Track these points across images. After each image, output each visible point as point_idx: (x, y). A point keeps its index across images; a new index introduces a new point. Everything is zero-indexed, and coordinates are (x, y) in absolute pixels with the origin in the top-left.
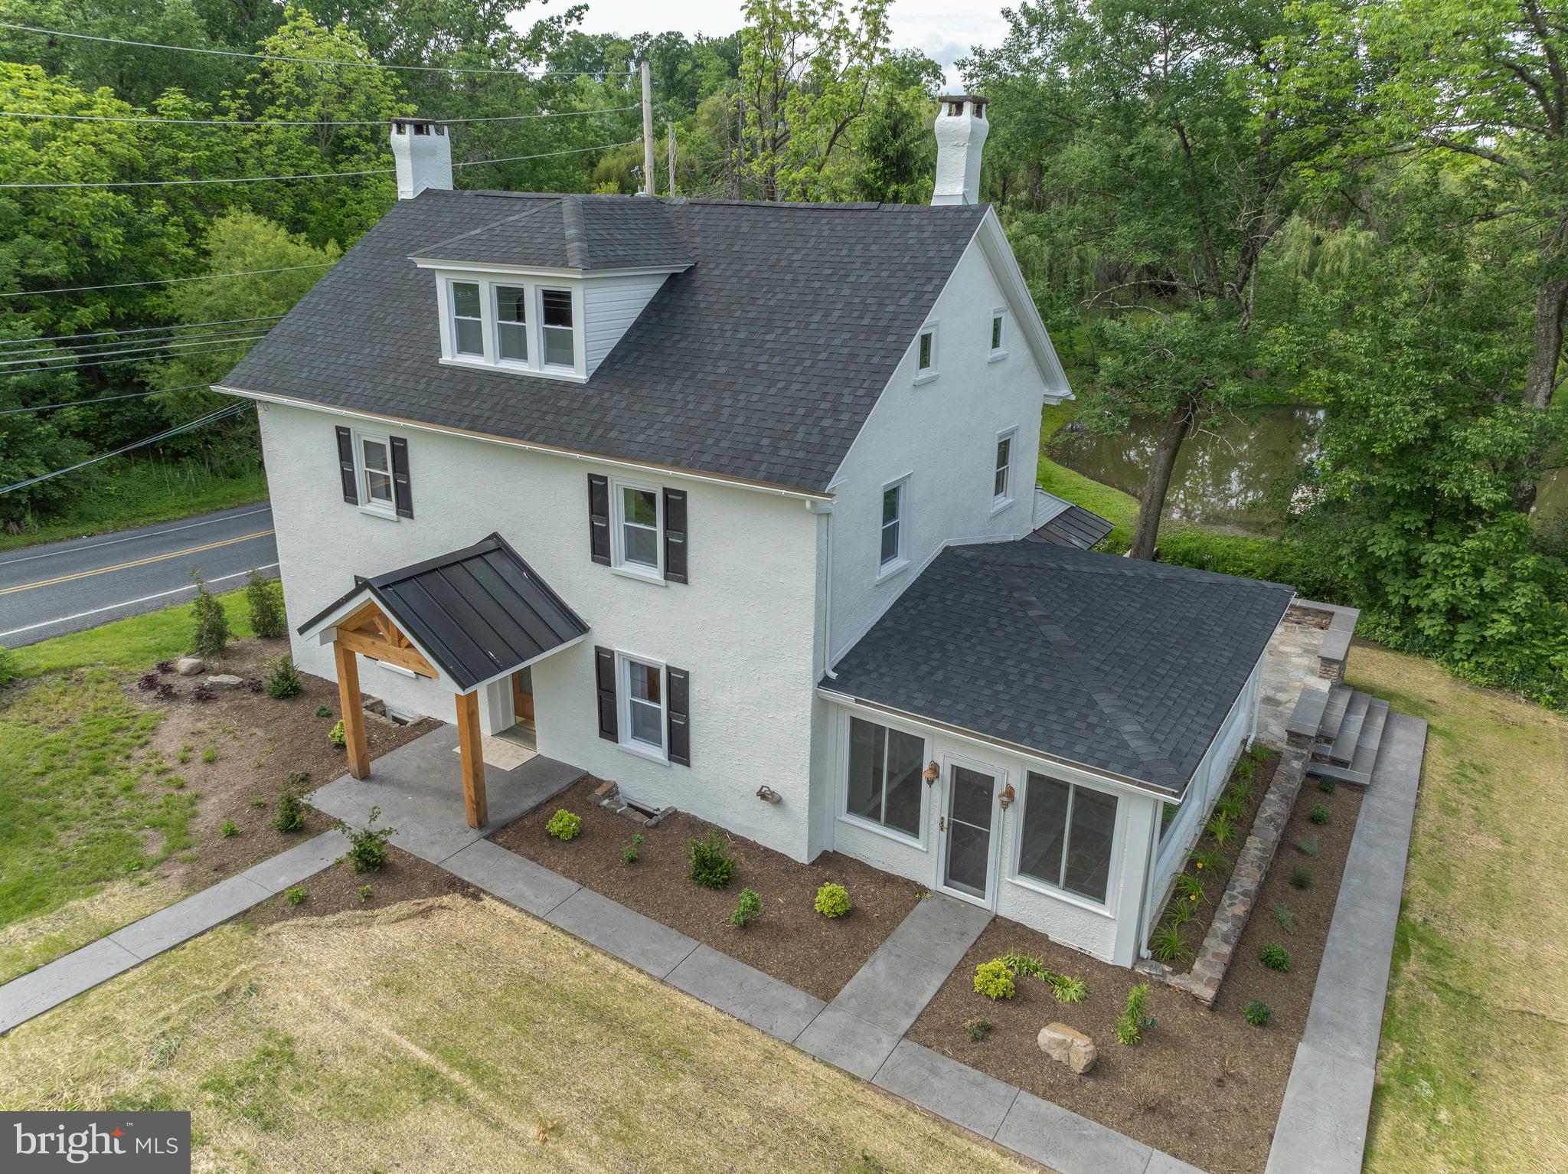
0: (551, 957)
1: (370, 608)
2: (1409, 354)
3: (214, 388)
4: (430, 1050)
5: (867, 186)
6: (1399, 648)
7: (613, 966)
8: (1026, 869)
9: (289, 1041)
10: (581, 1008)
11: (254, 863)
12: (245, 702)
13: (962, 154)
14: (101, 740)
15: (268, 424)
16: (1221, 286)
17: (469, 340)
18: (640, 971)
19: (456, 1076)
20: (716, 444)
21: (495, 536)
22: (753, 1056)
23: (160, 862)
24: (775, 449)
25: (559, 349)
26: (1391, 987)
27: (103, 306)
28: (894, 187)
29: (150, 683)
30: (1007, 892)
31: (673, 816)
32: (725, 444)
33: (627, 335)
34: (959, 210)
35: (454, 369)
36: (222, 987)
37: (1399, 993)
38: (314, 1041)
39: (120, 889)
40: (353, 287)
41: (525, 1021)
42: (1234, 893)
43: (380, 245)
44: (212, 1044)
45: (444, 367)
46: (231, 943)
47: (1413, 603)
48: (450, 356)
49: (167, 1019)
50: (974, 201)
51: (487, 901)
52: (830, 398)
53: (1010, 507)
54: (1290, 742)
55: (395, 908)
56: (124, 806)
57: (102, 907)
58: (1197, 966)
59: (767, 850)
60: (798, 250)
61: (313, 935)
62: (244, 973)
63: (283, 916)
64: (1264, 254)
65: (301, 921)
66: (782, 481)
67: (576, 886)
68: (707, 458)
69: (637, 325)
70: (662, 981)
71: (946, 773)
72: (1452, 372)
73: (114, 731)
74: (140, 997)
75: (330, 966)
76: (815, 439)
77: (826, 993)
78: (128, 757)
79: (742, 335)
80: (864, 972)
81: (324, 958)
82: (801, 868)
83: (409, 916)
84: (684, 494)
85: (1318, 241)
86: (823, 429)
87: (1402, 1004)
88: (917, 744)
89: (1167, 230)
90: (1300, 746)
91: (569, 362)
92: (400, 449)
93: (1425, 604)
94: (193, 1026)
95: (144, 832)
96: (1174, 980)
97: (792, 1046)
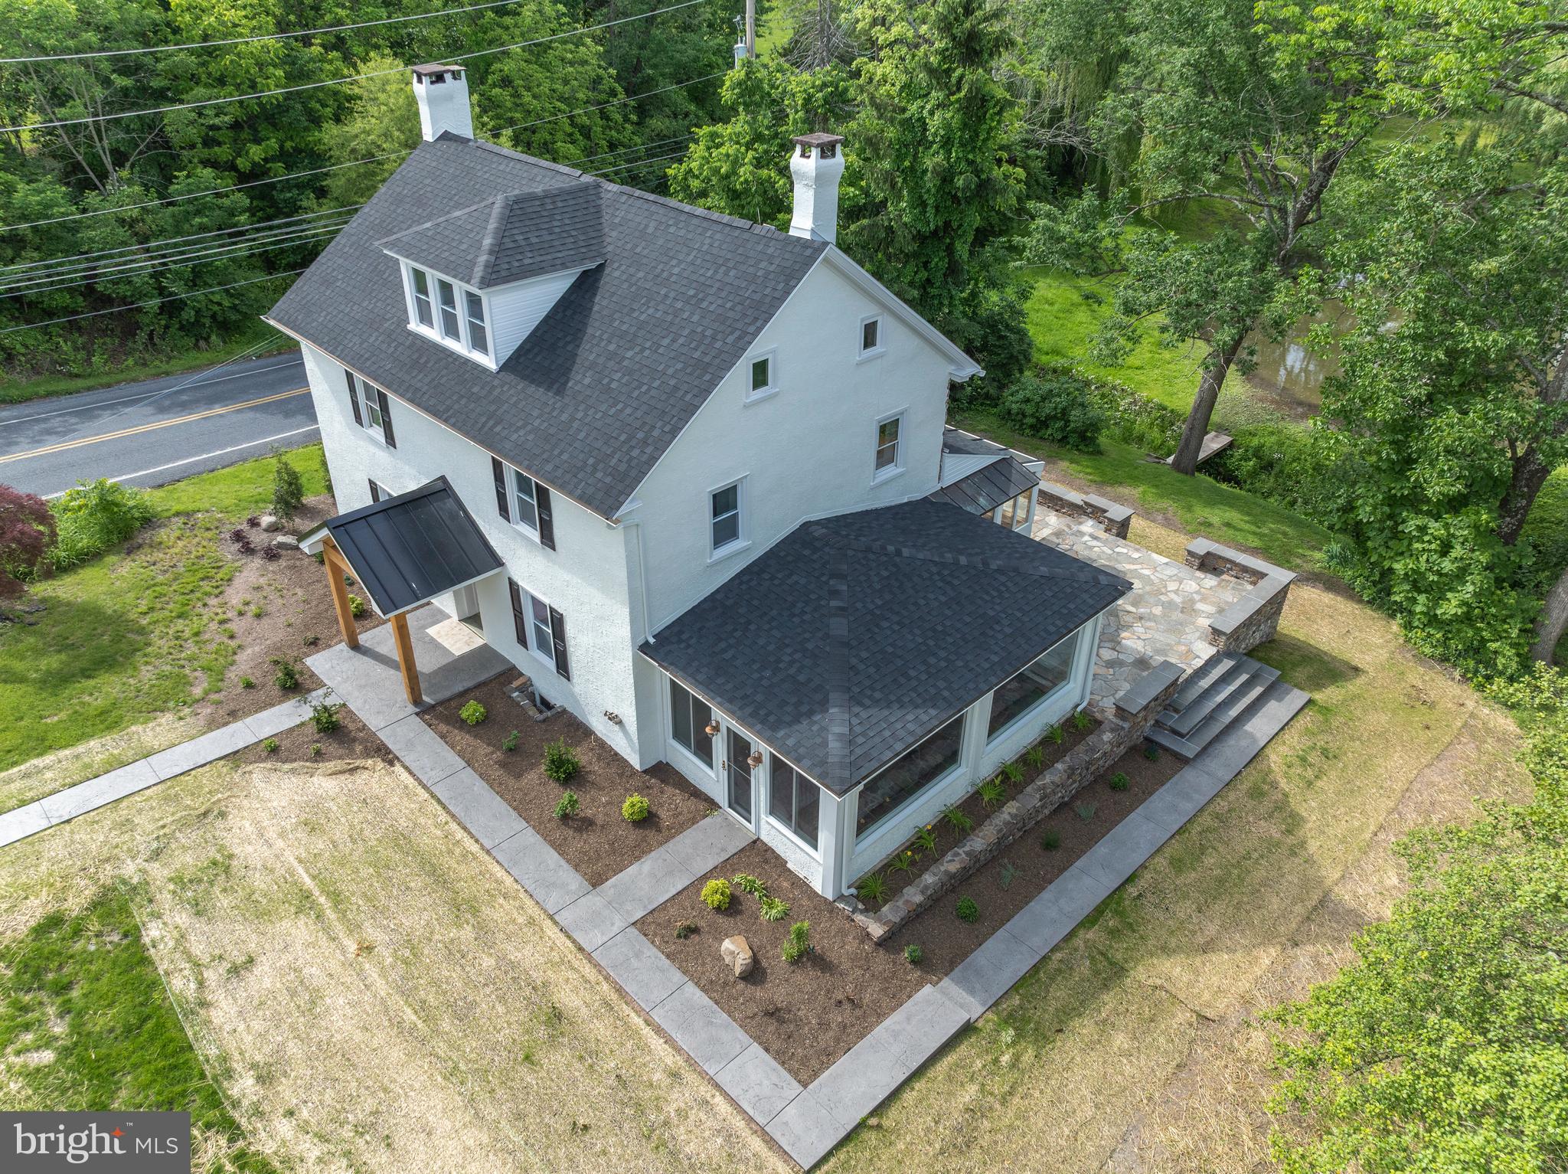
0: (422, 820)
1: (330, 539)
4: (314, 878)
7: (460, 834)
8: (774, 811)
9: (231, 856)
10: (424, 862)
11: (256, 712)
12: (298, 563)
13: (809, 193)
14: (190, 587)
17: (425, 312)
18: (477, 841)
19: (322, 900)
20: (560, 454)
21: (443, 478)
22: (520, 920)
23: (198, 701)
24: (594, 470)
26: (1055, 949)
27: (273, 143)
29: (238, 536)
30: (764, 825)
31: (563, 713)
32: (565, 457)
33: (537, 328)
34: (808, 241)
35: (418, 337)
36: (202, 810)
37: (1058, 955)
38: (246, 858)
39: (167, 718)
40: (371, 233)
41: (381, 866)
42: (961, 851)
43: (399, 190)
44: (185, 849)
45: (410, 333)
46: (219, 776)
48: (415, 324)
49: (163, 827)
51: (398, 768)
52: (647, 428)
54: (1115, 715)
55: (332, 764)
56: (191, 648)
57: (150, 734)
58: (885, 909)
59: (616, 754)
60: (679, 262)
61: (274, 777)
62: (219, 800)
63: (260, 760)
65: (269, 765)
66: (589, 502)
67: (464, 764)
69: (547, 319)
70: (488, 852)
71: (723, 730)
73: (202, 579)
74: (152, 808)
75: (275, 804)
76: (623, 467)
77: (596, 881)
78: (205, 605)
79: (612, 347)
80: (632, 870)
81: (274, 797)
83: (341, 772)
86: (631, 459)
87: (1053, 965)
90: (1124, 719)
91: (486, 351)
92: (383, 396)
94: (178, 834)
95: (196, 674)
96: (859, 918)
97: (551, 917)
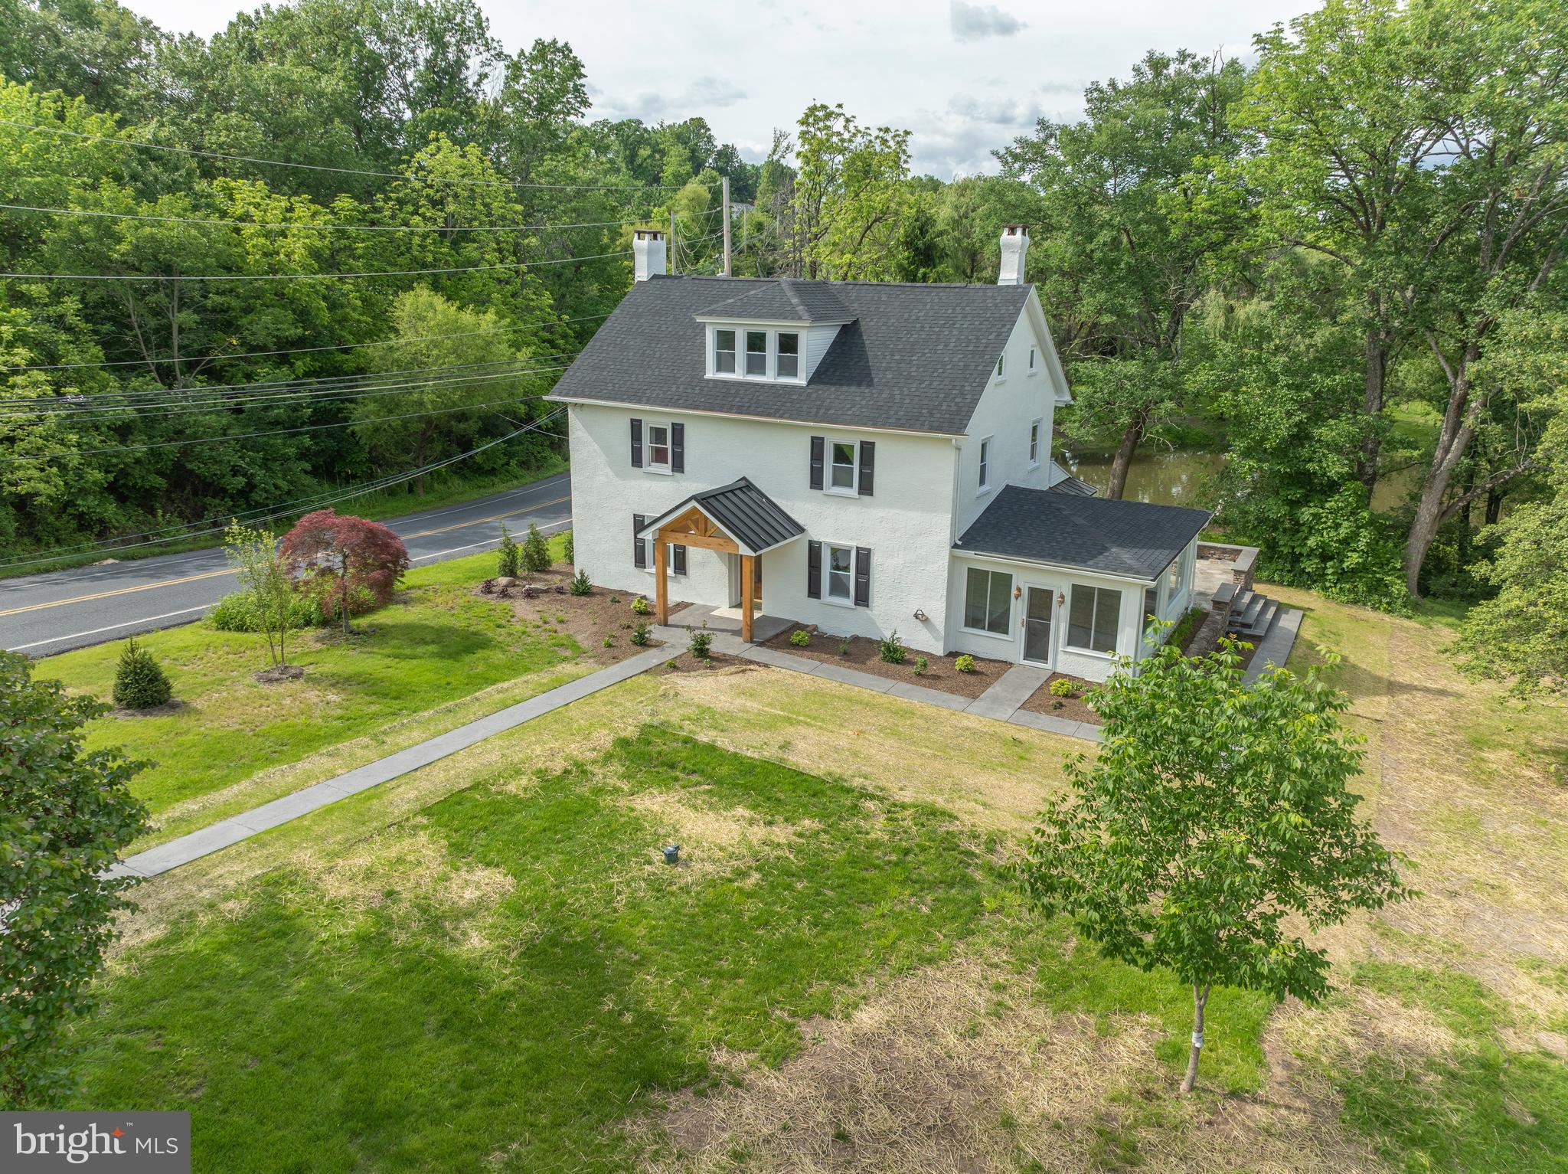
0: (822, 685)
1: (694, 510)
2: (1283, 380)
3: (545, 398)
4: (782, 711)
5: (904, 269)
6: (1291, 584)
7: (856, 688)
8: (1071, 642)
11: (632, 656)
12: (555, 598)
13: (1016, 257)
15: (574, 421)
16: (1158, 339)
17: (725, 363)
18: (872, 690)
20: (896, 413)
21: (743, 479)
22: (944, 714)
23: (576, 657)
24: (931, 414)
25: (788, 367)
28: (922, 270)
29: (488, 590)
30: (1061, 657)
31: (856, 639)
32: (901, 412)
33: (824, 360)
34: (1014, 287)
35: (715, 382)
36: (660, 693)
38: (722, 708)
39: (566, 665)
44: (671, 709)
45: (707, 381)
46: (649, 680)
47: (1297, 550)
48: (711, 374)
50: (1022, 282)
51: (773, 668)
52: (959, 388)
53: (1037, 468)
54: (1215, 607)
55: (726, 669)
57: (565, 670)
60: (920, 311)
61: (689, 678)
62: (666, 689)
63: (669, 672)
64: (1187, 319)
65: (679, 674)
66: (939, 429)
68: (892, 420)
69: (828, 354)
70: (885, 693)
71: (1025, 593)
72: (1312, 391)
76: (954, 408)
77: (975, 695)
79: (897, 357)
80: (990, 690)
82: (940, 658)
83: (736, 673)
84: (873, 444)
85: (1231, 309)
86: (957, 404)
88: (1008, 578)
89: (1120, 300)
90: (1221, 609)
91: (794, 374)
92: (678, 431)
93: (1305, 551)
97: (963, 712)
